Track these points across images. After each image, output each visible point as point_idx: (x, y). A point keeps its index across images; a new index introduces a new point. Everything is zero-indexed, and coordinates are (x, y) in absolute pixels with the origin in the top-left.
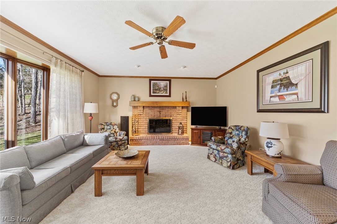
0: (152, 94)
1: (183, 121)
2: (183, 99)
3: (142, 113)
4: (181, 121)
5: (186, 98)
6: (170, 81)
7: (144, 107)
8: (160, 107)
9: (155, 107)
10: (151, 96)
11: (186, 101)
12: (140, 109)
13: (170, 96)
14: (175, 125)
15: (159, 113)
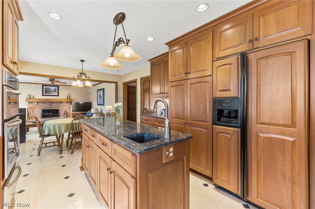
0: (44, 94)
1: (67, 110)
2: (67, 97)
3: (37, 106)
4: (66, 110)
5: (69, 97)
6: (58, 87)
7: (38, 102)
8: (50, 102)
9: (47, 102)
10: (43, 95)
11: (70, 99)
12: (35, 103)
13: (58, 95)
14: (62, 112)
15: (50, 106)
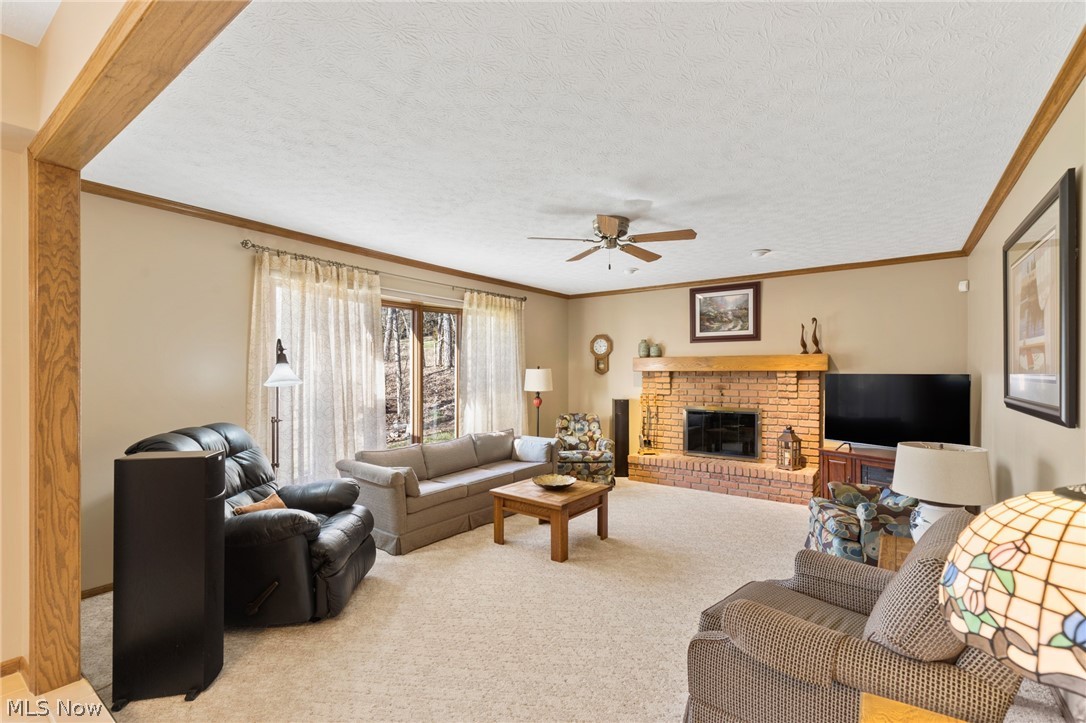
0: (699, 334)
2: (804, 345)
3: (668, 392)
4: (794, 423)
6: (756, 287)
7: (671, 374)
8: (721, 374)
9: (705, 374)
10: (694, 339)
12: (662, 380)
13: (756, 336)
15: (717, 393)
